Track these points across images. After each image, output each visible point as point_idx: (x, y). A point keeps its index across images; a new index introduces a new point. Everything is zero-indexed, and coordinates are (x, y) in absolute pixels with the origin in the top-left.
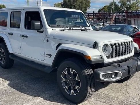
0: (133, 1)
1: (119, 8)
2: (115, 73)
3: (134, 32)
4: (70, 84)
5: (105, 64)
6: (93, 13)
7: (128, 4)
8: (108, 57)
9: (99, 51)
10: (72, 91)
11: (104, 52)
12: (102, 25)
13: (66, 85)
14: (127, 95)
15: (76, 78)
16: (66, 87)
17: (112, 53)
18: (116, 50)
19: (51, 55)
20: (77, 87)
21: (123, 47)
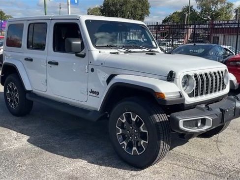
0: (222, 5)
1: (199, 17)
2: (202, 119)
3: (225, 57)
4: (131, 138)
5: (185, 106)
6: (156, 24)
7: (213, 9)
8: (191, 95)
9: (177, 85)
10: (134, 148)
11: (183, 86)
12: (170, 44)
13: (124, 139)
14: (220, 156)
15: (141, 127)
16: (124, 142)
17: (197, 89)
18: (202, 85)
19: (97, 93)
20: (142, 142)
21: (212, 80)
